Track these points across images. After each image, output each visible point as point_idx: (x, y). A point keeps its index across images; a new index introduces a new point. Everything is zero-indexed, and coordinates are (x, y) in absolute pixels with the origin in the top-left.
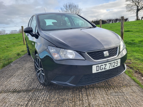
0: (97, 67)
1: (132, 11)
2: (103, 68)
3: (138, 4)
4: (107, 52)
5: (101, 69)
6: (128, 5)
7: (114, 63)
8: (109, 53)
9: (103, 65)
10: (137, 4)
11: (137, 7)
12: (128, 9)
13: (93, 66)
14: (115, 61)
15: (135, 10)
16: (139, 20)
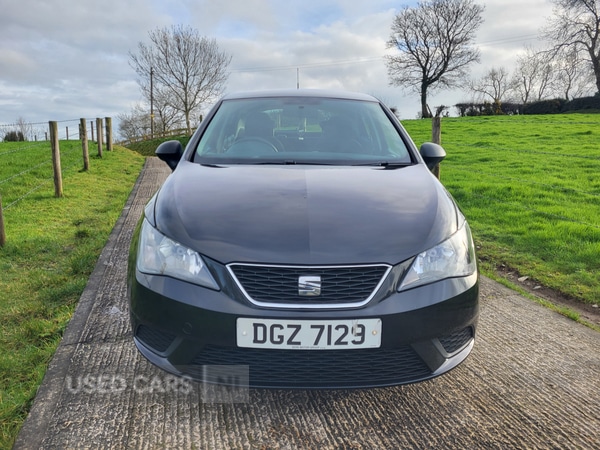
0: (256, 326)
1: (406, 83)
2: (286, 339)
3: (427, 61)
4: (318, 279)
5: (276, 339)
6: (394, 60)
7: (342, 331)
8: (322, 284)
9: (285, 326)
10: (423, 60)
11: (424, 72)
12: (395, 77)
13: (240, 321)
14: (349, 323)
15: (416, 82)
16: (431, 116)
